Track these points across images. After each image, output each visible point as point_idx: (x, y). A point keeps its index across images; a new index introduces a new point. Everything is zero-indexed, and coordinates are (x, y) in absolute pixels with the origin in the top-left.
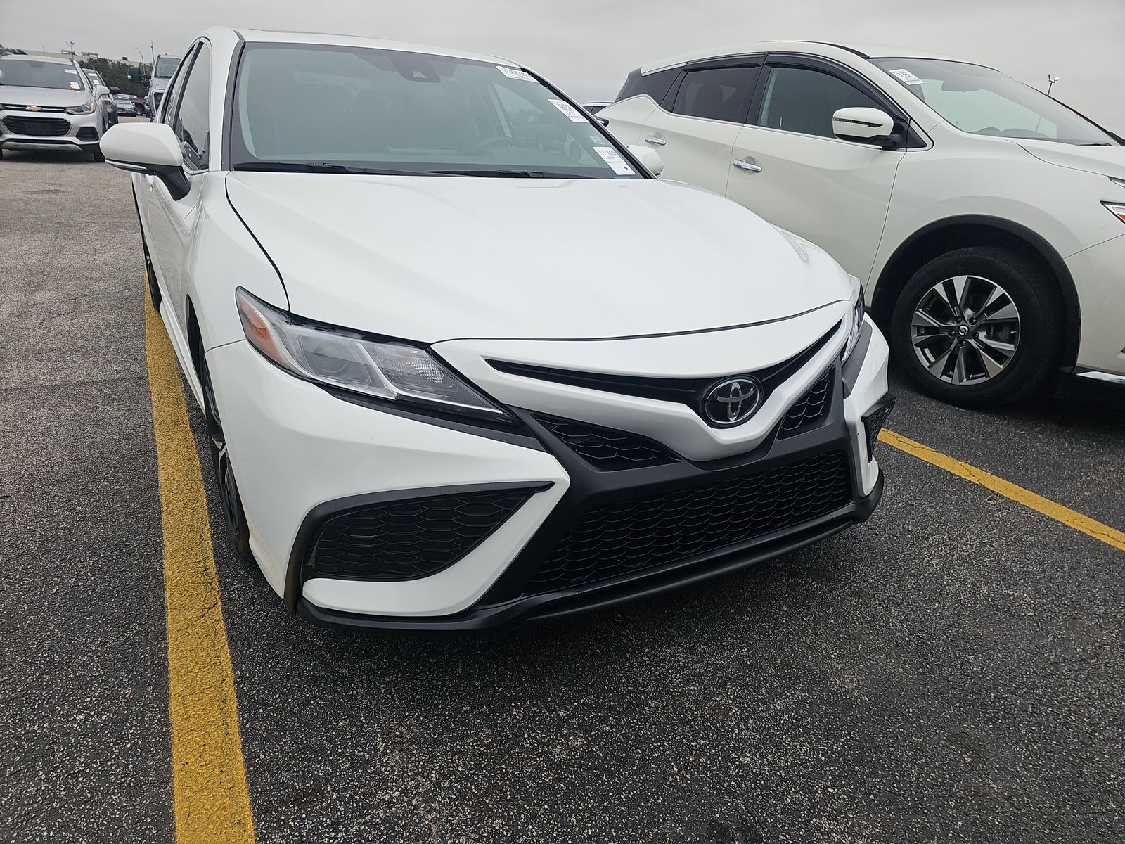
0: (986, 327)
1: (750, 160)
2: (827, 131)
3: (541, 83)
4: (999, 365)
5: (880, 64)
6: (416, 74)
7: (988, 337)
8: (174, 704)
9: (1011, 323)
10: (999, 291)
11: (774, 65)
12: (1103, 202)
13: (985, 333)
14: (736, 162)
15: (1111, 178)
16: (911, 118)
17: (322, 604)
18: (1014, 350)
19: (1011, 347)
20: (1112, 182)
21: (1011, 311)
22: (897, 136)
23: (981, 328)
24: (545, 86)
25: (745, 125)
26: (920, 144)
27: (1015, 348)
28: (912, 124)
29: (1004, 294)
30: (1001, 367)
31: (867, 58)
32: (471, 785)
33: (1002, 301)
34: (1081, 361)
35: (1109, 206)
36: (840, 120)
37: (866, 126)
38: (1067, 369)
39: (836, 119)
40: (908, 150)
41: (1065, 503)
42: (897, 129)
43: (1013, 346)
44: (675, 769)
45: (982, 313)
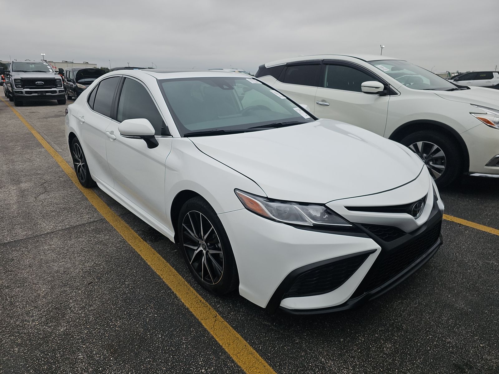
0: (432, 160)
1: (323, 101)
2: (360, 90)
3: (263, 84)
4: (439, 174)
5: (372, 63)
6: (225, 87)
7: (433, 163)
8: (234, 358)
9: (442, 158)
10: (436, 147)
11: (327, 64)
12: (470, 113)
13: (432, 162)
14: (318, 102)
15: (471, 104)
16: (390, 84)
17: (290, 307)
18: (444, 168)
19: (443, 167)
20: (471, 106)
21: (441, 153)
22: (385, 91)
23: (430, 160)
24: (265, 85)
25: (319, 87)
26: (394, 93)
27: (445, 167)
28: (391, 86)
29: (438, 148)
30: (440, 174)
31: (366, 61)
32: (366, 368)
33: (437, 151)
34: (470, 170)
35: (472, 114)
36: (365, 86)
37: (374, 88)
38: (466, 173)
39: (363, 86)
40: (391, 96)
41: (484, 224)
42: (385, 88)
43: (444, 166)
44: (429, 348)
45: (430, 155)
